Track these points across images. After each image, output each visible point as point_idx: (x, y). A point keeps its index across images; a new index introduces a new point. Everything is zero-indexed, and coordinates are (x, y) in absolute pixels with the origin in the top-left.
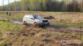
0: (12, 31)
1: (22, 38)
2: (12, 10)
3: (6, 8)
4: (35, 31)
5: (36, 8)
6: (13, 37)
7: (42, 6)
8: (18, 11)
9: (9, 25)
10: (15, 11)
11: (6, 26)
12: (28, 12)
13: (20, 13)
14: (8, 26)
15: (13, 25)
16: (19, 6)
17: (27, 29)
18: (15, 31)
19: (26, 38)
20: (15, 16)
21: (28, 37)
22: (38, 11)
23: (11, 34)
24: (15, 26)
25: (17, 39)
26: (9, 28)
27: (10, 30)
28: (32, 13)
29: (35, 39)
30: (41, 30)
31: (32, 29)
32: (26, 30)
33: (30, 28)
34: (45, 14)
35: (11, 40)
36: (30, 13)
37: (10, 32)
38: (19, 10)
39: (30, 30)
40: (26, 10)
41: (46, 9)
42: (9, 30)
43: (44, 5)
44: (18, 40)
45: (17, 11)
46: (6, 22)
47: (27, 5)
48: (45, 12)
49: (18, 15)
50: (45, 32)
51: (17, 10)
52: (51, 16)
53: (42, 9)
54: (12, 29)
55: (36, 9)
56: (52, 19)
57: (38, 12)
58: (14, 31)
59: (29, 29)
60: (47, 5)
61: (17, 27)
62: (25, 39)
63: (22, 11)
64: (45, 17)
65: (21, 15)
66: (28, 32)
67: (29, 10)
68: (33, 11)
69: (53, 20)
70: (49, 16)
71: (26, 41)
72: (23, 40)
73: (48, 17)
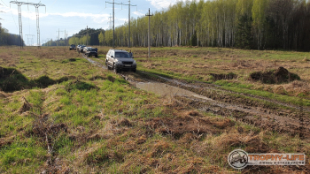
0: (130, 115)
1: (159, 144)
2: (137, 43)
3: (121, 36)
4: (207, 122)
5: (220, 36)
6: (131, 135)
7: (249, 28)
8: (157, 49)
9: (124, 94)
10: (147, 46)
11: (114, 96)
12: (189, 53)
13: (161, 54)
14: (121, 98)
15: (134, 95)
16: (162, 31)
17: (179, 114)
18: (139, 116)
19: (171, 144)
20: (145, 64)
21: (178, 141)
22: (228, 46)
23: (126, 123)
24: (139, 99)
25: (141, 142)
26: (123, 103)
27: (124, 111)
28: (205, 54)
29: (203, 154)
30: (232, 124)
31: (196, 114)
32: (175, 115)
33: (190, 111)
34: (258, 60)
35: (121, 145)
36: (198, 53)
37: (122, 118)
38: (161, 45)
39: (188, 119)
40: (183, 45)
41: (263, 39)
42: (120, 111)
43: (257, 22)
44: (143, 146)
45: (152, 49)
46: (115, 85)
47: (188, 27)
48: (259, 52)
49: (156, 63)
50: (247, 132)
51: (154, 45)
52: (282, 68)
53: (247, 38)
54: (131, 109)
55: (224, 41)
56: (286, 82)
57: (228, 49)
58: (134, 117)
59: (186, 113)
60: (271, 24)
61: (146, 102)
62: (168, 147)
63: (169, 48)
64: (256, 70)
65: (167, 60)
66: (181, 124)
67: (194, 43)
68: (210, 45)
69: (289, 85)
70: (273, 68)
71: (168, 155)
72: (159, 152)
73: (270, 73)
